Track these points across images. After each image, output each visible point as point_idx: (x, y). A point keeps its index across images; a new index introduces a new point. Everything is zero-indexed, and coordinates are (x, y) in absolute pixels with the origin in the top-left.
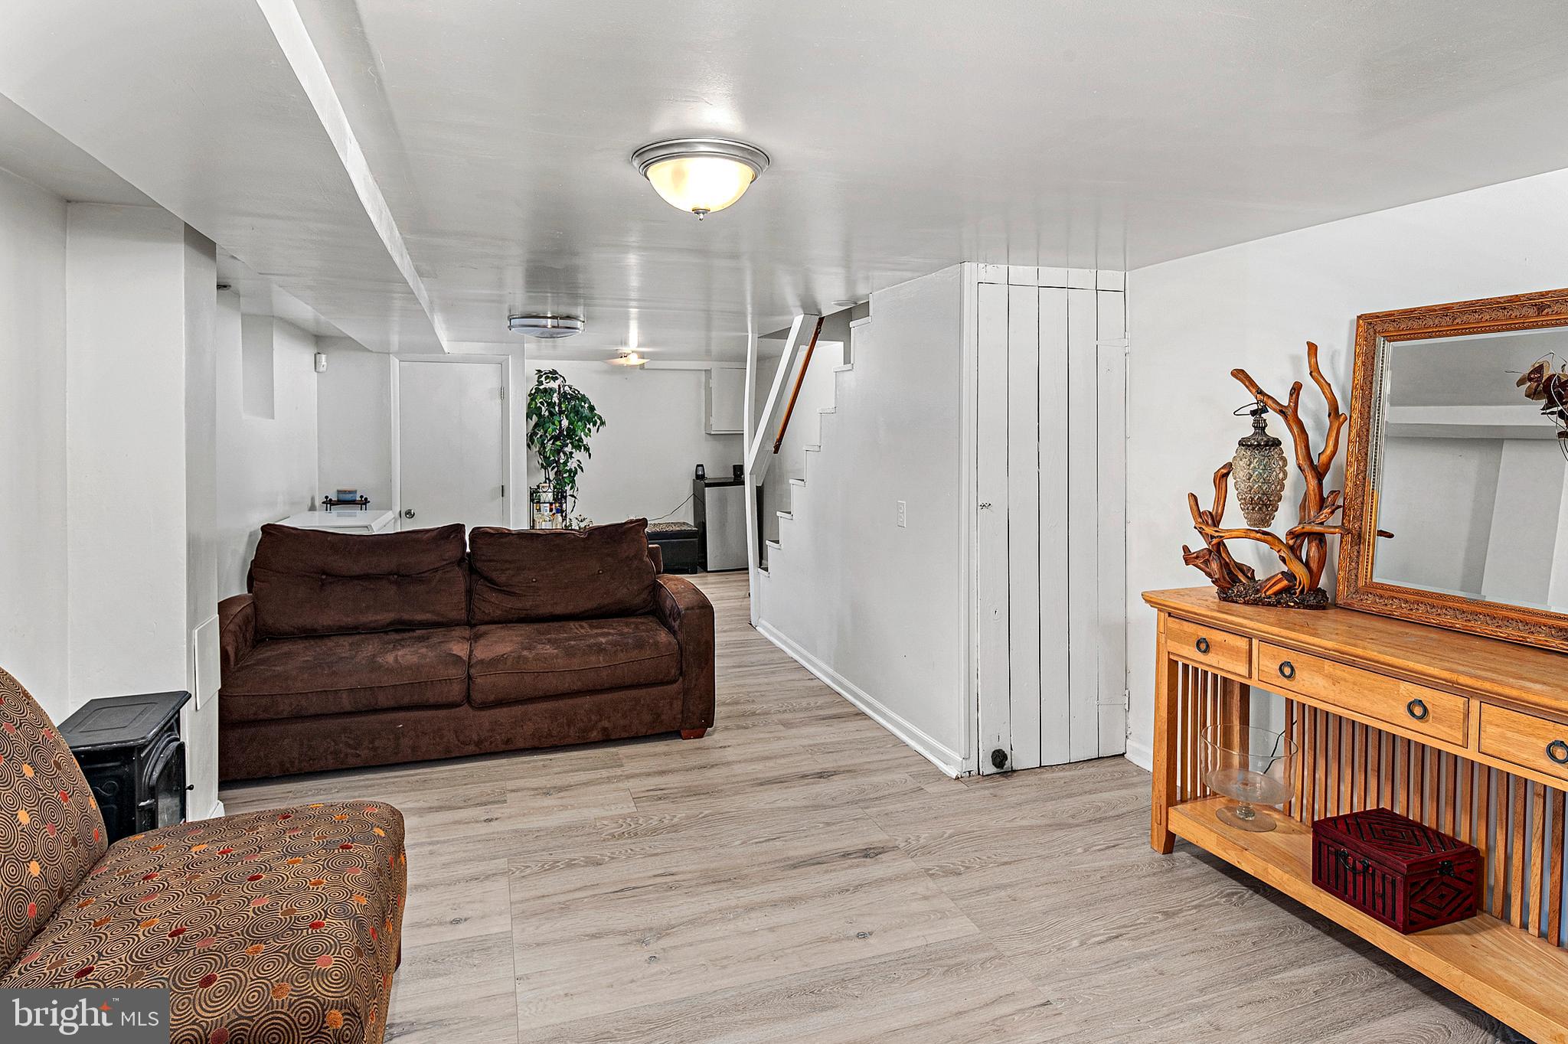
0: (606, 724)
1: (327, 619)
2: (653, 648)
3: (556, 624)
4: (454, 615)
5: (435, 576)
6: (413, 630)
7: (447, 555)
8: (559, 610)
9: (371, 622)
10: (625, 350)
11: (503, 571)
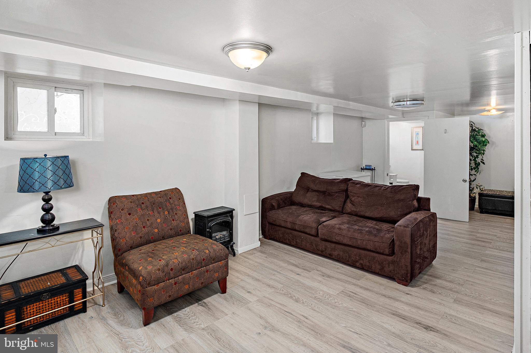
0: (362, 262)
1: (306, 201)
2: (380, 238)
3: (365, 220)
4: (337, 208)
5: (335, 194)
6: (326, 210)
7: (341, 188)
8: (367, 214)
9: (315, 205)
10: (487, 108)
11: (354, 196)
